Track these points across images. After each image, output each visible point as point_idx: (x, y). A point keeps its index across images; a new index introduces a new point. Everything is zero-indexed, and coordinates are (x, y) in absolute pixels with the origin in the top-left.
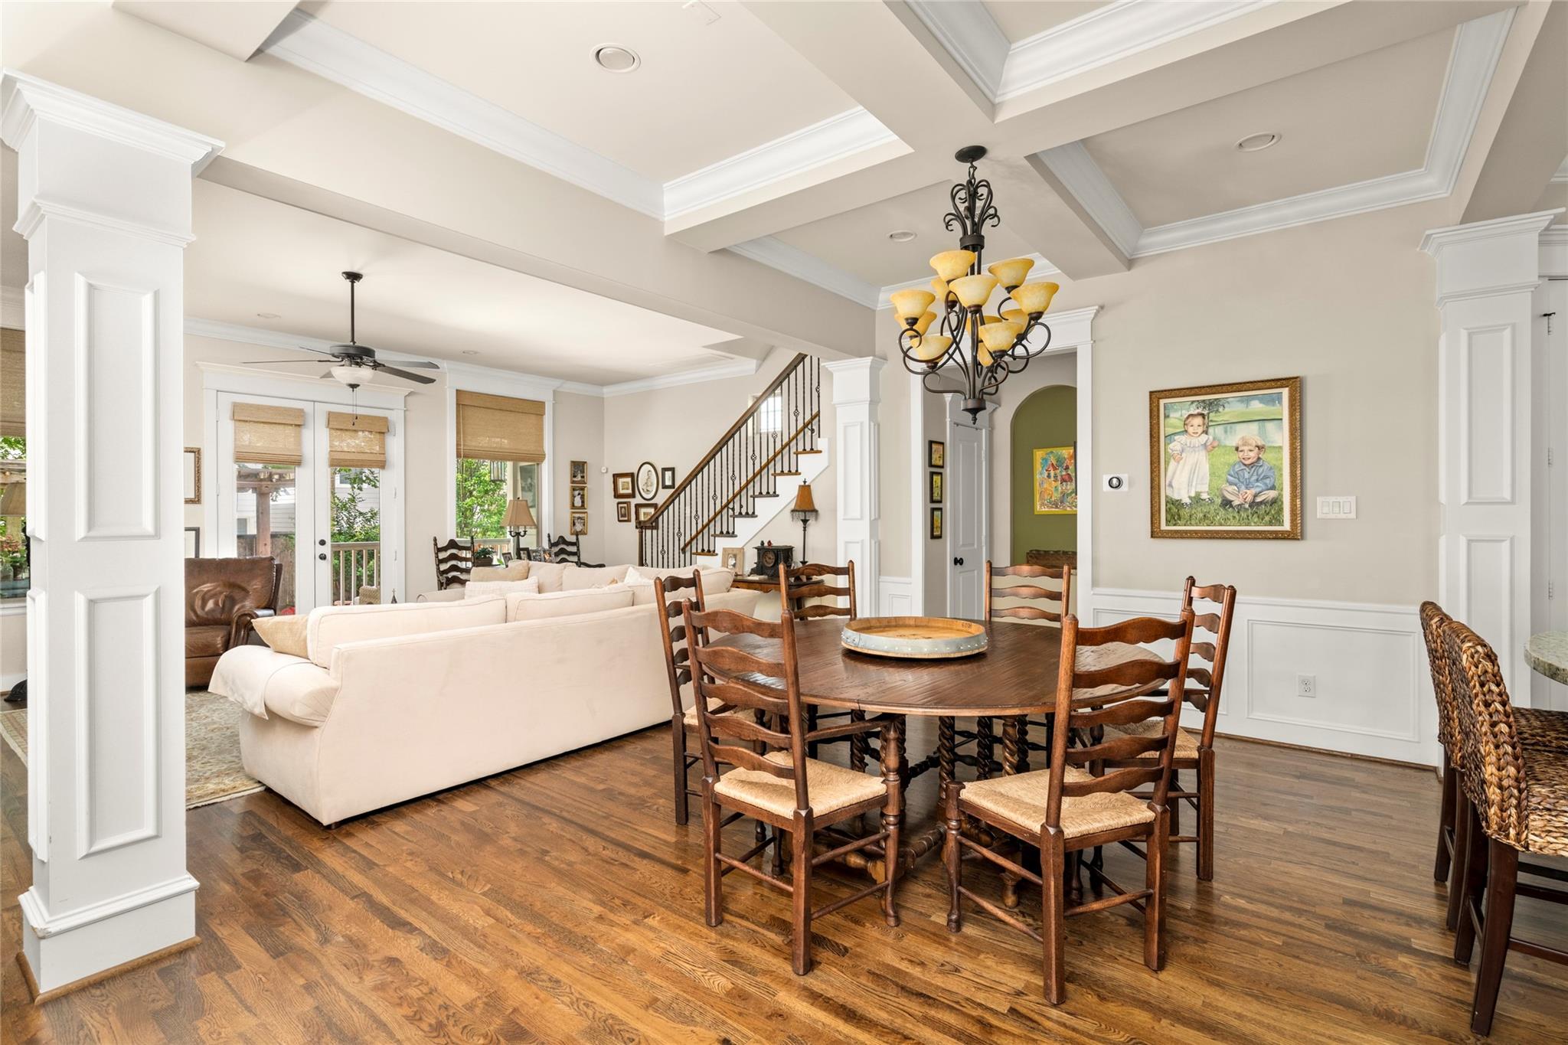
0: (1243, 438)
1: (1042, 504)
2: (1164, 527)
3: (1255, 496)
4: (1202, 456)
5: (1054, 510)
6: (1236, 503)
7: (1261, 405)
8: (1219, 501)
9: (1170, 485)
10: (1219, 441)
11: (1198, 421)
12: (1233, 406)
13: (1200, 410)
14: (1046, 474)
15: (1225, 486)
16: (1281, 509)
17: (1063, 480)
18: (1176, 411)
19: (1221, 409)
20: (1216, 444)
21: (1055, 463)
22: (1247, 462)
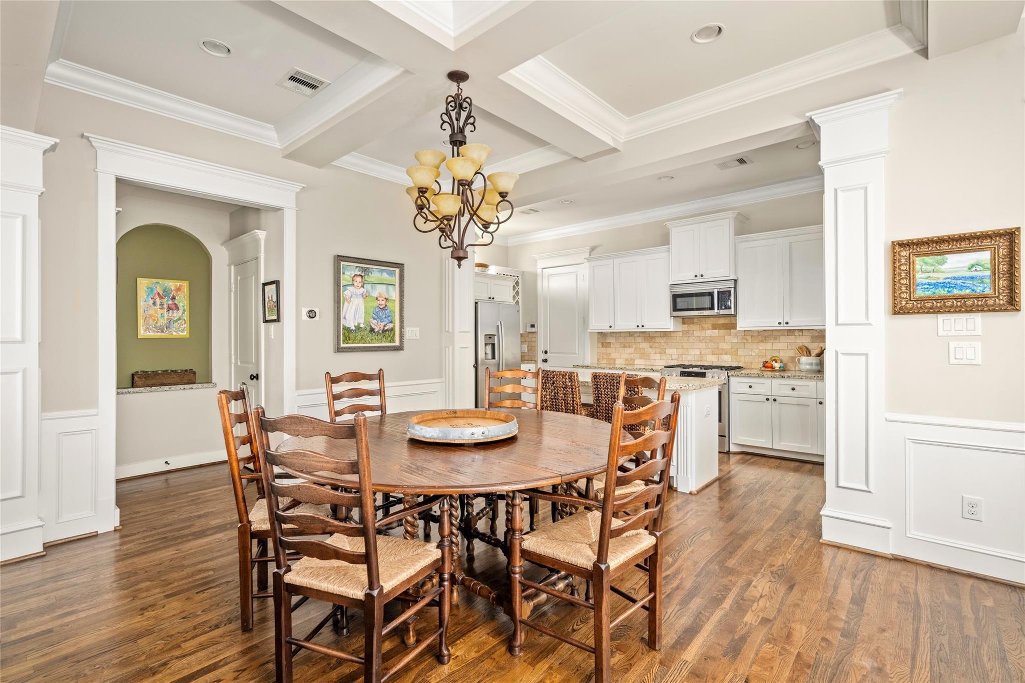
0: (379, 293)
1: (147, 329)
2: (342, 345)
3: (384, 326)
4: (361, 301)
5: (159, 335)
6: (376, 330)
7: (387, 276)
8: (369, 328)
9: (345, 318)
10: (369, 293)
11: (359, 279)
12: (376, 274)
13: (360, 273)
14: (151, 302)
15: (371, 320)
16: (394, 334)
17: (169, 309)
18: (348, 271)
19: (370, 274)
20: (367, 295)
21: (161, 293)
22: (381, 307)
